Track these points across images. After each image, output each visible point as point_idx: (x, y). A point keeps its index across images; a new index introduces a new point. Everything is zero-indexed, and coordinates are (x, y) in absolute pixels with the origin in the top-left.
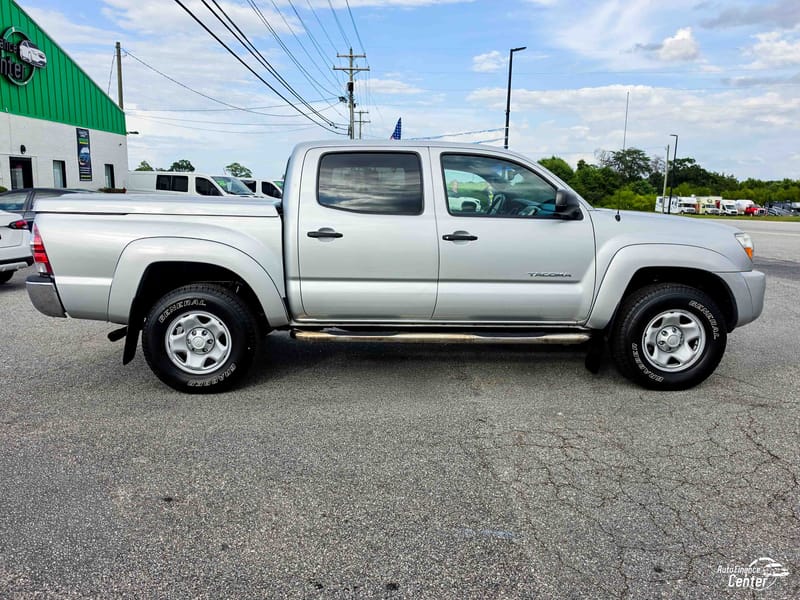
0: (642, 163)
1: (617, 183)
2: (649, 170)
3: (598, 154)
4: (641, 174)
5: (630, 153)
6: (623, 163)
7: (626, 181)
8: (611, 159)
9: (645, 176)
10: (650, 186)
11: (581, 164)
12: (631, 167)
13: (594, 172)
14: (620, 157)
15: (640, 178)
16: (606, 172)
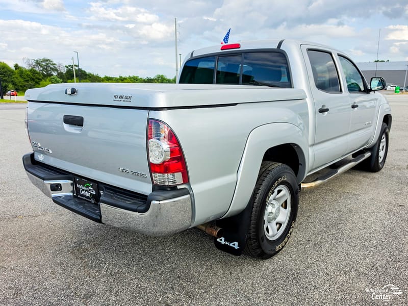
0: (52, 66)
1: (40, 78)
2: (57, 70)
3: (25, 61)
4: (53, 73)
5: (44, 60)
6: (41, 66)
7: (45, 76)
8: (34, 64)
9: (55, 74)
10: (58, 79)
11: (16, 66)
12: (46, 69)
13: (26, 71)
14: (38, 63)
15: (52, 75)
16: (33, 71)
